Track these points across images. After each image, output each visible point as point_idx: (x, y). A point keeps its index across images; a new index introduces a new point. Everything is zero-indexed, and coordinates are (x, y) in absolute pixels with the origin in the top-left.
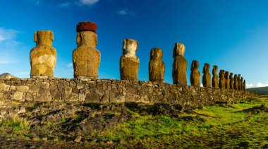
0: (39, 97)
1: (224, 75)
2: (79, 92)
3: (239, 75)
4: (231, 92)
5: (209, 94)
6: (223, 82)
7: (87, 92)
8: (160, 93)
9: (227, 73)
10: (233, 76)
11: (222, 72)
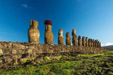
0: (38, 52)
1: (90, 41)
2: (51, 49)
3: (97, 40)
4: (95, 48)
5: (86, 50)
6: (90, 44)
7: (54, 49)
8: (71, 49)
9: (91, 40)
10: (94, 41)
11: (89, 39)
